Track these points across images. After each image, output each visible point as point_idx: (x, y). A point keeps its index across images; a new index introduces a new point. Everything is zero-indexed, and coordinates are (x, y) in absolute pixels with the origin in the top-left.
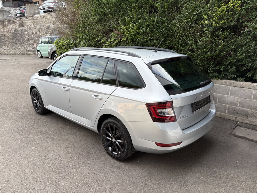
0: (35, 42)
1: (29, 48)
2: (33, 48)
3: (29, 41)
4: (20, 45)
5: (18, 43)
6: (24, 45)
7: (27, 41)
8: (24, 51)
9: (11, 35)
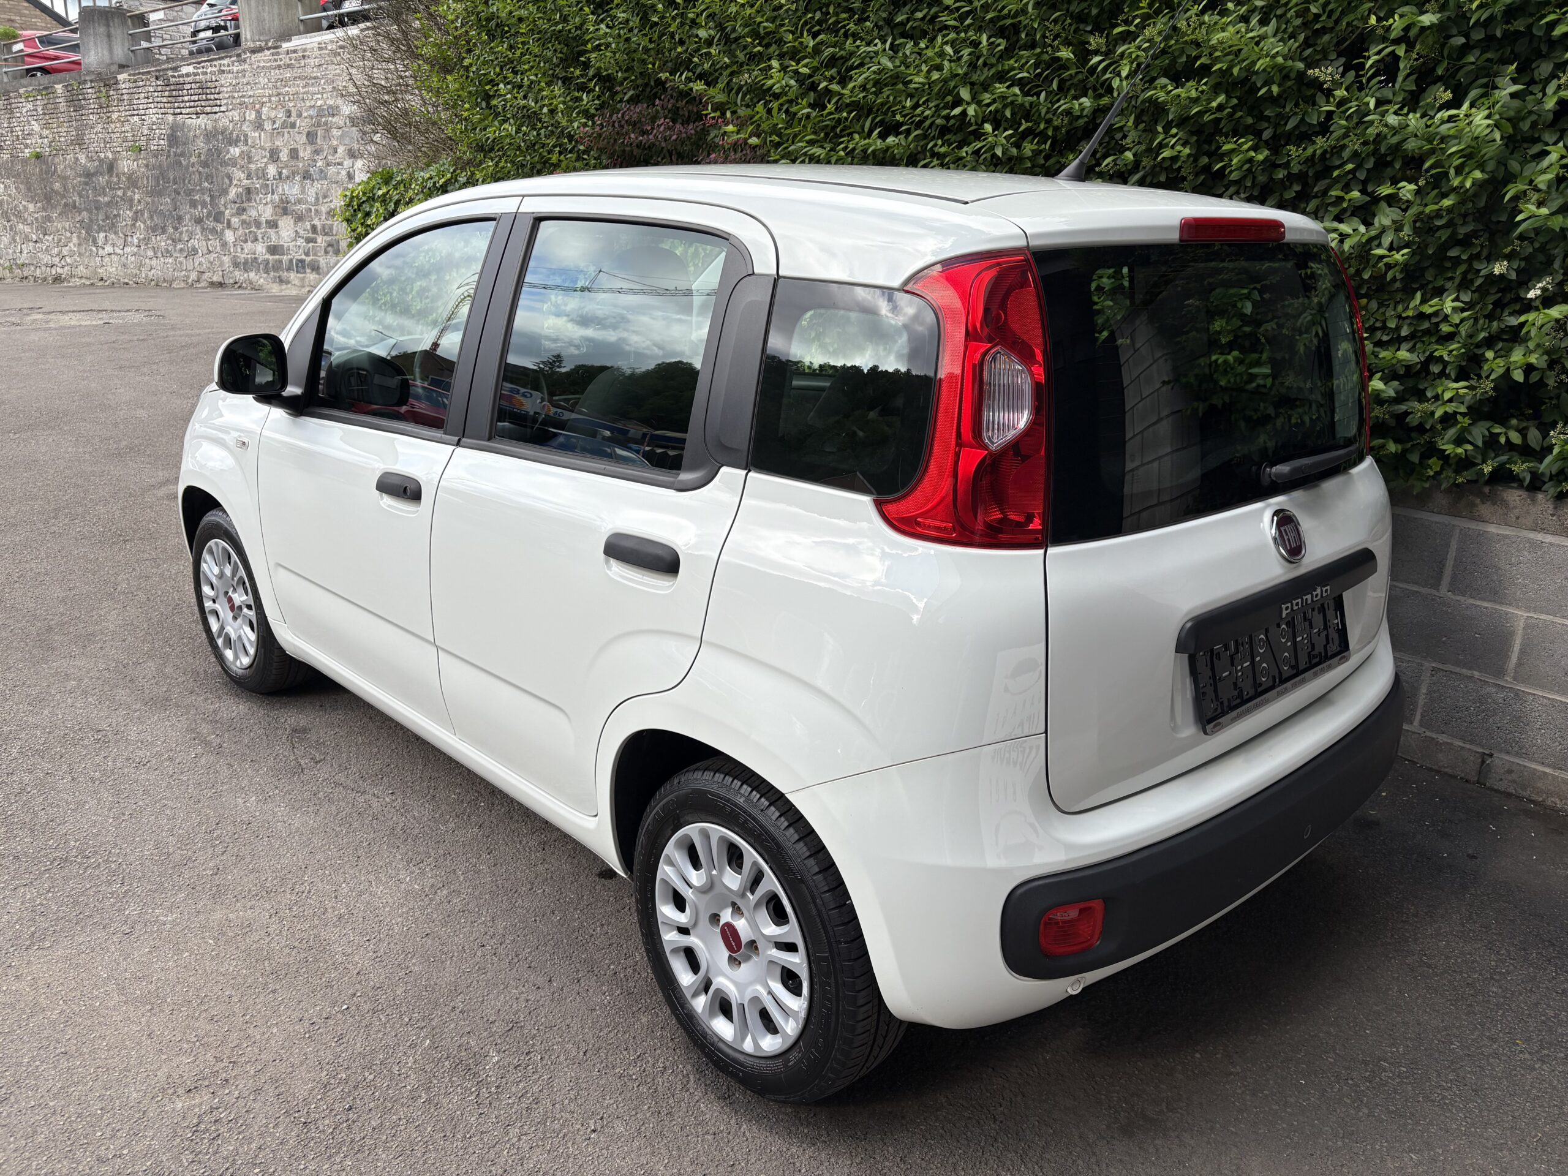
0: (285, 212)
1: (249, 246)
2: (272, 249)
3: (249, 200)
4: (198, 230)
5: (188, 217)
6: (223, 230)
7: (237, 205)
8: (222, 264)
9: (147, 166)
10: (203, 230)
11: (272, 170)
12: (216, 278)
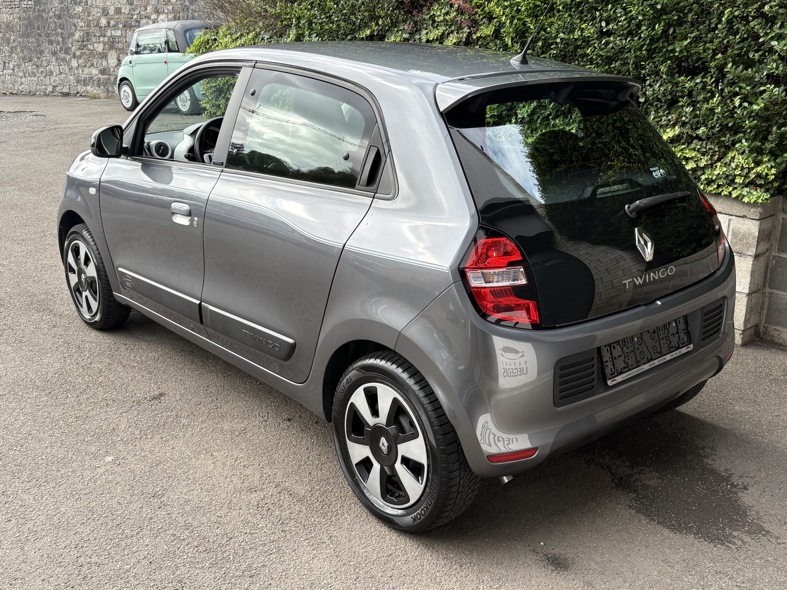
0: (112, 47)
1: (86, 70)
2: (103, 72)
3: (88, 40)
4: (54, 59)
5: (46, 51)
6: (71, 59)
7: (80, 43)
8: (69, 81)
9: (20, 18)
10: (57, 59)
11: (103, 22)
12: (65, 90)
